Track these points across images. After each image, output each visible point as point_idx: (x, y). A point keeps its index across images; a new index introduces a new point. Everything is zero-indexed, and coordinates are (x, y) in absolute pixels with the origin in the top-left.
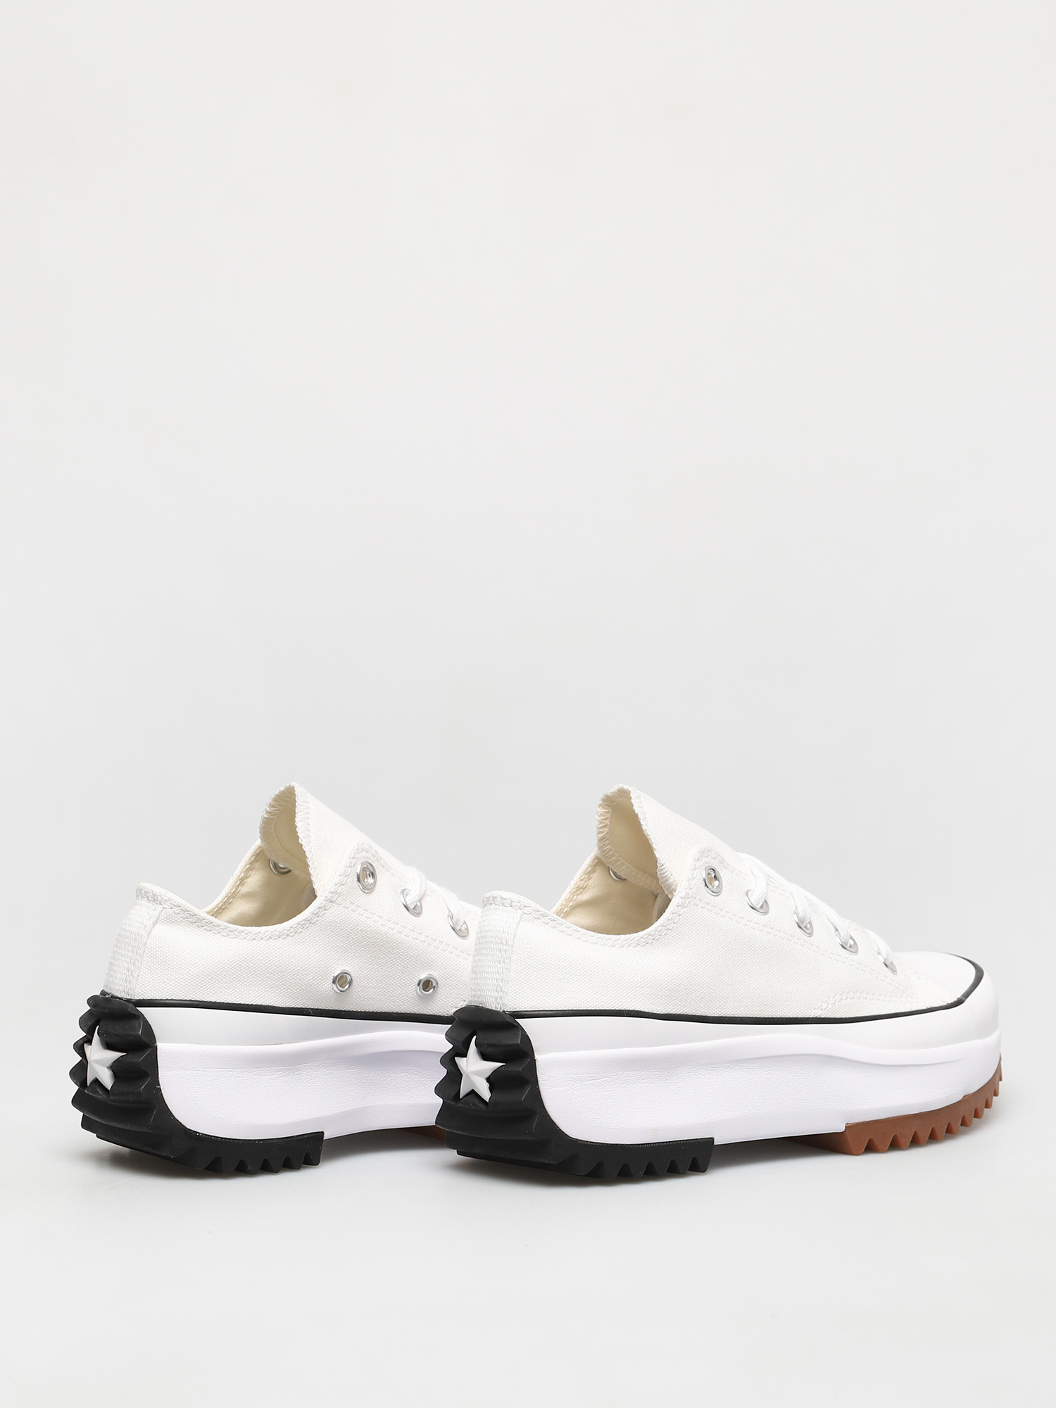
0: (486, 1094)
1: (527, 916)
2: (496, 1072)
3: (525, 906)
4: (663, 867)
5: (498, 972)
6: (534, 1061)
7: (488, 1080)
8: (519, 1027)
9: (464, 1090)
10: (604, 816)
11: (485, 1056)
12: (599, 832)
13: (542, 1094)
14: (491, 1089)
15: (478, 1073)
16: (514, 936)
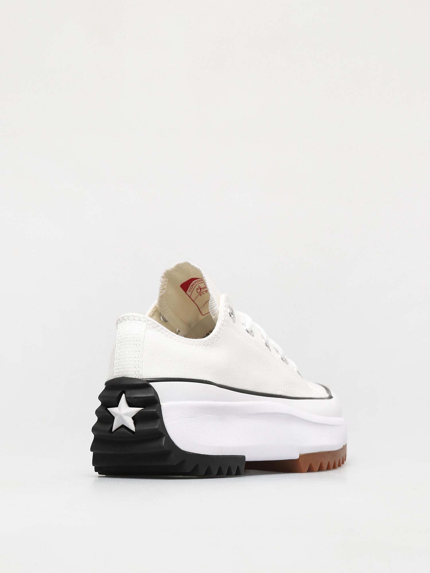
0: (132, 426)
1: (149, 326)
2: (139, 413)
3: (148, 320)
4: (213, 299)
5: (135, 357)
6: (160, 406)
7: (133, 418)
8: (150, 386)
9: (115, 426)
10: (164, 283)
11: (131, 404)
12: (161, 292)
13: (165, 425)
14: (135, 424)
15: (127, 414)
16: (144, 336)
